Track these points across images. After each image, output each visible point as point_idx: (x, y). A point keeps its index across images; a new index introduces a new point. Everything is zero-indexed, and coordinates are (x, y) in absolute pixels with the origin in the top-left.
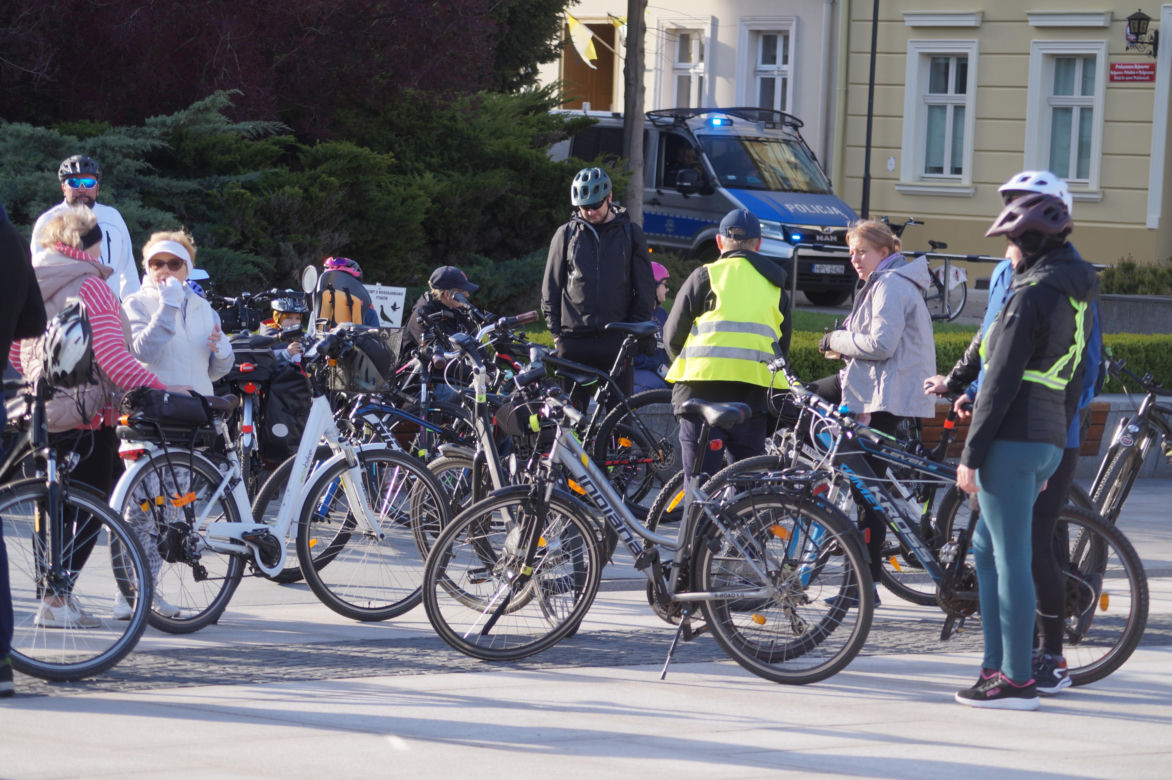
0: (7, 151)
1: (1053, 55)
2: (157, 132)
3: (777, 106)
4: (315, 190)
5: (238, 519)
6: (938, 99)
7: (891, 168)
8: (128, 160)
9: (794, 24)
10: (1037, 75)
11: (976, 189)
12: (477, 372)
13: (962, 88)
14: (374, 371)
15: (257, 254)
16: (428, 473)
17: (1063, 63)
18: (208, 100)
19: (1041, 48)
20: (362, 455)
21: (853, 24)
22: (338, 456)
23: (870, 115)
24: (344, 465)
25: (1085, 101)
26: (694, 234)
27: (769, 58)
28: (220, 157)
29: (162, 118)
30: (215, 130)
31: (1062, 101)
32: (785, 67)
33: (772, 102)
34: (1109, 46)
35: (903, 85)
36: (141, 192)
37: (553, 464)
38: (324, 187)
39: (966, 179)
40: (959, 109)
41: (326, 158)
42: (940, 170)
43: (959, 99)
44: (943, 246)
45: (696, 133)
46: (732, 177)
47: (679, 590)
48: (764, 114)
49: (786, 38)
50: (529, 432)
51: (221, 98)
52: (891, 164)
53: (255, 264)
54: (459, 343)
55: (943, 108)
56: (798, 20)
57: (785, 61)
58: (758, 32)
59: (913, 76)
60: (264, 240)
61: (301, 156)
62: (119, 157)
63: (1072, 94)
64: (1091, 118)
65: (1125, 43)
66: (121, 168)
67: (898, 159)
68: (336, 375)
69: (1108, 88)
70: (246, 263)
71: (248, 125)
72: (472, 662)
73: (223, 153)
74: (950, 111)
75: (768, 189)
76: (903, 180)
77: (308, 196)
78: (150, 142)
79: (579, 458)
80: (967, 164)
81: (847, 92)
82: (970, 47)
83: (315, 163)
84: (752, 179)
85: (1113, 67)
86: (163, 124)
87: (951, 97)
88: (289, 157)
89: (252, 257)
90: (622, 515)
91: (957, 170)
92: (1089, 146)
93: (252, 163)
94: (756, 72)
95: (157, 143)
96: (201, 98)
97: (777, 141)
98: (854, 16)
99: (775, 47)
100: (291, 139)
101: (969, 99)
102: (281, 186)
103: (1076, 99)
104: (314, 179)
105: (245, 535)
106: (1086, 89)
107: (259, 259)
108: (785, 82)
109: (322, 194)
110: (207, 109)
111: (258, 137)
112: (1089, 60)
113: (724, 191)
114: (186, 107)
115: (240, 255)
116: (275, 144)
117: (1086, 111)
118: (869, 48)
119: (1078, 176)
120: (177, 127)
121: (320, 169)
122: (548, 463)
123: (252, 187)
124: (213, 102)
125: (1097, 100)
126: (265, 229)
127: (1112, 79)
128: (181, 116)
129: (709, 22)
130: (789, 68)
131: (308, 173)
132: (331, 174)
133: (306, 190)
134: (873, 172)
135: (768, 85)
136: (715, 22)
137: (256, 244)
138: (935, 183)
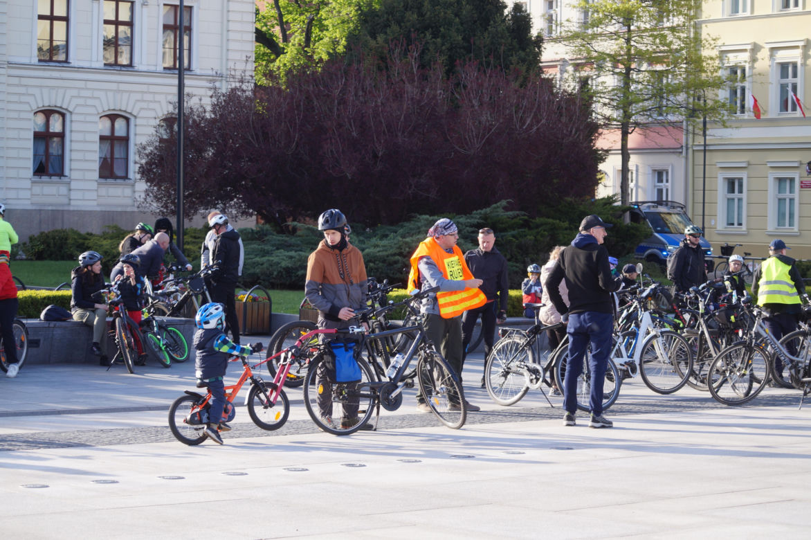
0: (422, 226)
1: (777, 178)
2: (478, 217)
3: (664, 199)
4: (539, 237)
5: (622, 357)
6: (731, 196)
7: (713, 224)
8: (468, 228)
9: (670, 167)
10: (772, 186)
11: (748, 232)
12: (701, 301)
13: (741, 191)
14: (666, 301)
15: (517, 263)
16: (682, 337)
17: (781, 180)
18: (499, 204)
19: (773, 175)
20: (662, 333)
21: (695, 167)
22: (653, 333)
23: (704, 203)
24: (655, 337)
25: (791, 196)
26: (644, 252)
27: (660, 180)
28: (501, 225)
29: (479, 211)
30: (498, 215)
31: (781, 196)
32: (667, 184)
33: (662, 198)
34: (800, 174)
35: (716, 190)
36: (472, 240)
37: (755, 333)
38: (542, 236)
39: (744, 228)
40: (740, 200)
41: (542, 225)
42: (733, 224)
43: (740, 196)
44: (750, 254)
45: (643, 211)
46: (659, 229)
47: (803, 377)
48: (659, 202)
49: (667, 173)
50: (731, 322)
51: (504, 203)
52: (713, 223)
53: (516, 267)
54: (694, 290)
55: (733, 199)
56: (672, 166)
57: (667, 181)
58: (655, 170)
59: (721, 187)
60: (519, 257)
61: (531, 224)
62: (464, 227)
63: (785, 193)
64: (794, 203)
65: (806, 173)
66: (465, 231)
67: (716, 220)
68: (651, 304)
69: (800, 191)
70: (512, 266)
71: (510, 213)
72: (725, 406)
73: (502, 223)
74: (736, 201)
75: (672, 233)
76: (718, 228)
77: (536, 240)
78: (476, 221)
79: (765, 330)
80: (744, 221)
81: (693, 194)
82: (743, 175)
83: (538, 226)
84: (666, 229)
85: (802, 182)
86: (480, 213)
87: (736, 195)
88: (526, 224)
89: (515, 264)
90: (781, 351)
91: (740, 224)
92: (793, 214)
93: (512, 227)
94: (655, 186)
95: (479, 221)
96: (496, 203)
97: (674, 214)
98: (696, 163)
99: (662, 175)
100: (526, 217)
101: (744, 195)
102: (525, 236)
103: (787, 195)
104: (538, 233)
105: (626, 363)
106: (792, 191)
107: (518, 265)
108: (667, 190)
109: (542, 239)
110: (498, 207)
111: (515, 217)
112: (792, 180)
113: (656, 234)
114: (489, 207)
115: (511, 263)
116: (520, 219)
117: (792, 200)
118: (702, 176)
119: (790, 225)
120: (486, 214)
121: (540, 229)
122: (753, 332)
123: (514, 236)
124: (501, 204)
125: (796, 195)
126: (519, 253)
127: (802, 187)
128: (488, 210)
129: (635, 167)
130: (669, 185)
131: (536, 231)
132: (545, 231)
133: (535, 237)
134: (706, 226)
135: (660, 191)
136: (637, 166)
137: (516, 259)
138: (732, 229)
